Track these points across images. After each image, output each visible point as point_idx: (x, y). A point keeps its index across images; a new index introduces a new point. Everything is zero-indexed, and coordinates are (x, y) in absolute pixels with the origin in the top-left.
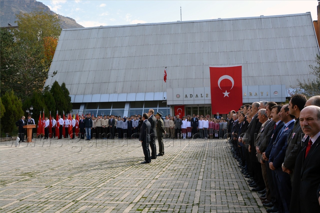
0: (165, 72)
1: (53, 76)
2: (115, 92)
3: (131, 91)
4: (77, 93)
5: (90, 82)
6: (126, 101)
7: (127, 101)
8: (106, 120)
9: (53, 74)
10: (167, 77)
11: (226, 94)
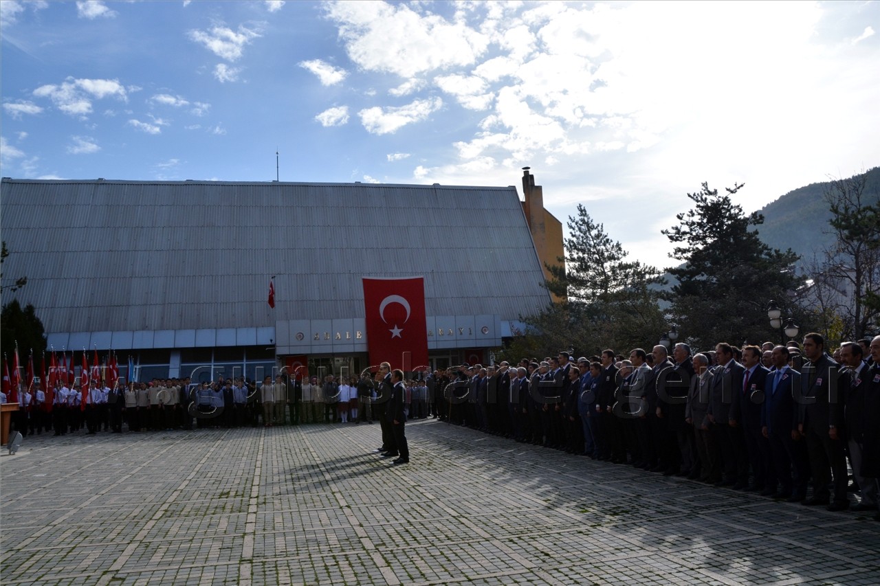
0: (271, 286)
1: (15, 290)
2: (145, 328)
3: (181, 326)
4: (70, 326)
5: (81, 303)
6: (172, 347)
7: (177, 346)
8: (171, 390)
9: (15, 283)
10: (276, 298)
11: (396, 332)
